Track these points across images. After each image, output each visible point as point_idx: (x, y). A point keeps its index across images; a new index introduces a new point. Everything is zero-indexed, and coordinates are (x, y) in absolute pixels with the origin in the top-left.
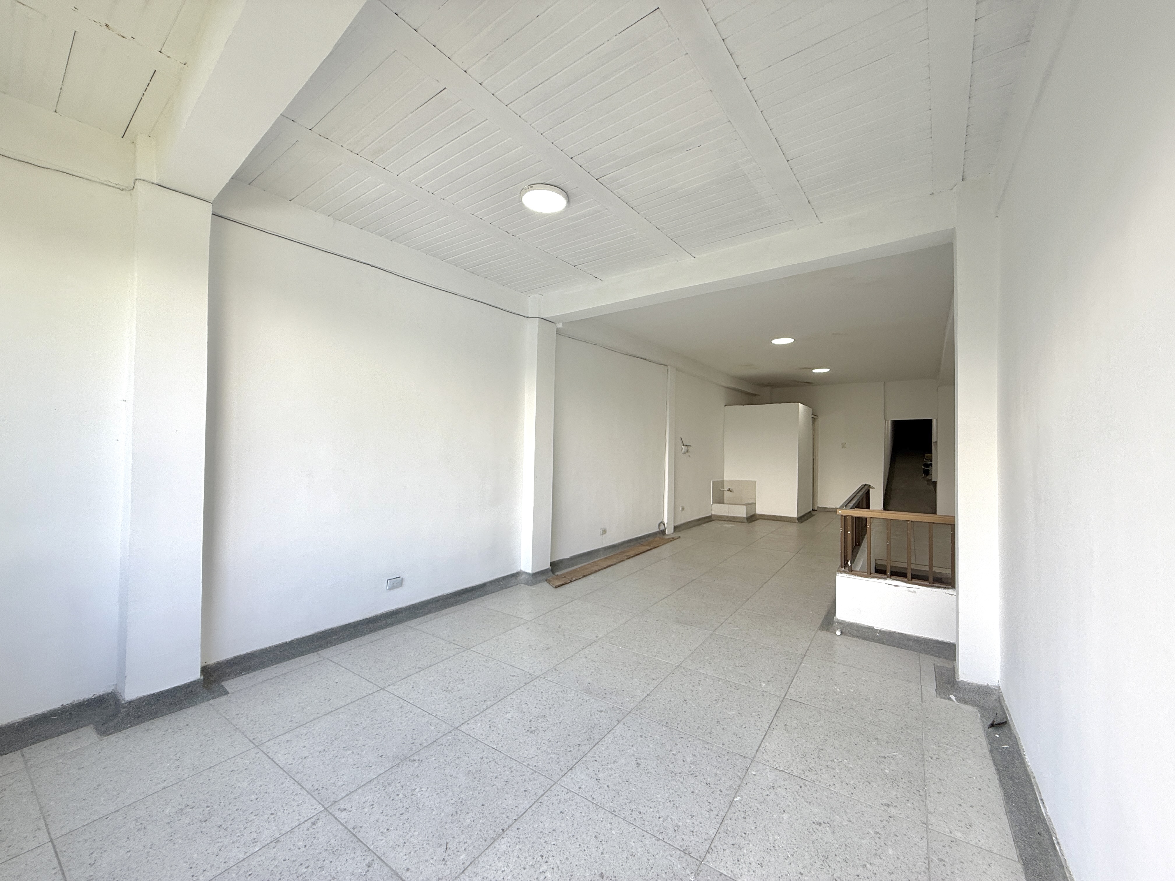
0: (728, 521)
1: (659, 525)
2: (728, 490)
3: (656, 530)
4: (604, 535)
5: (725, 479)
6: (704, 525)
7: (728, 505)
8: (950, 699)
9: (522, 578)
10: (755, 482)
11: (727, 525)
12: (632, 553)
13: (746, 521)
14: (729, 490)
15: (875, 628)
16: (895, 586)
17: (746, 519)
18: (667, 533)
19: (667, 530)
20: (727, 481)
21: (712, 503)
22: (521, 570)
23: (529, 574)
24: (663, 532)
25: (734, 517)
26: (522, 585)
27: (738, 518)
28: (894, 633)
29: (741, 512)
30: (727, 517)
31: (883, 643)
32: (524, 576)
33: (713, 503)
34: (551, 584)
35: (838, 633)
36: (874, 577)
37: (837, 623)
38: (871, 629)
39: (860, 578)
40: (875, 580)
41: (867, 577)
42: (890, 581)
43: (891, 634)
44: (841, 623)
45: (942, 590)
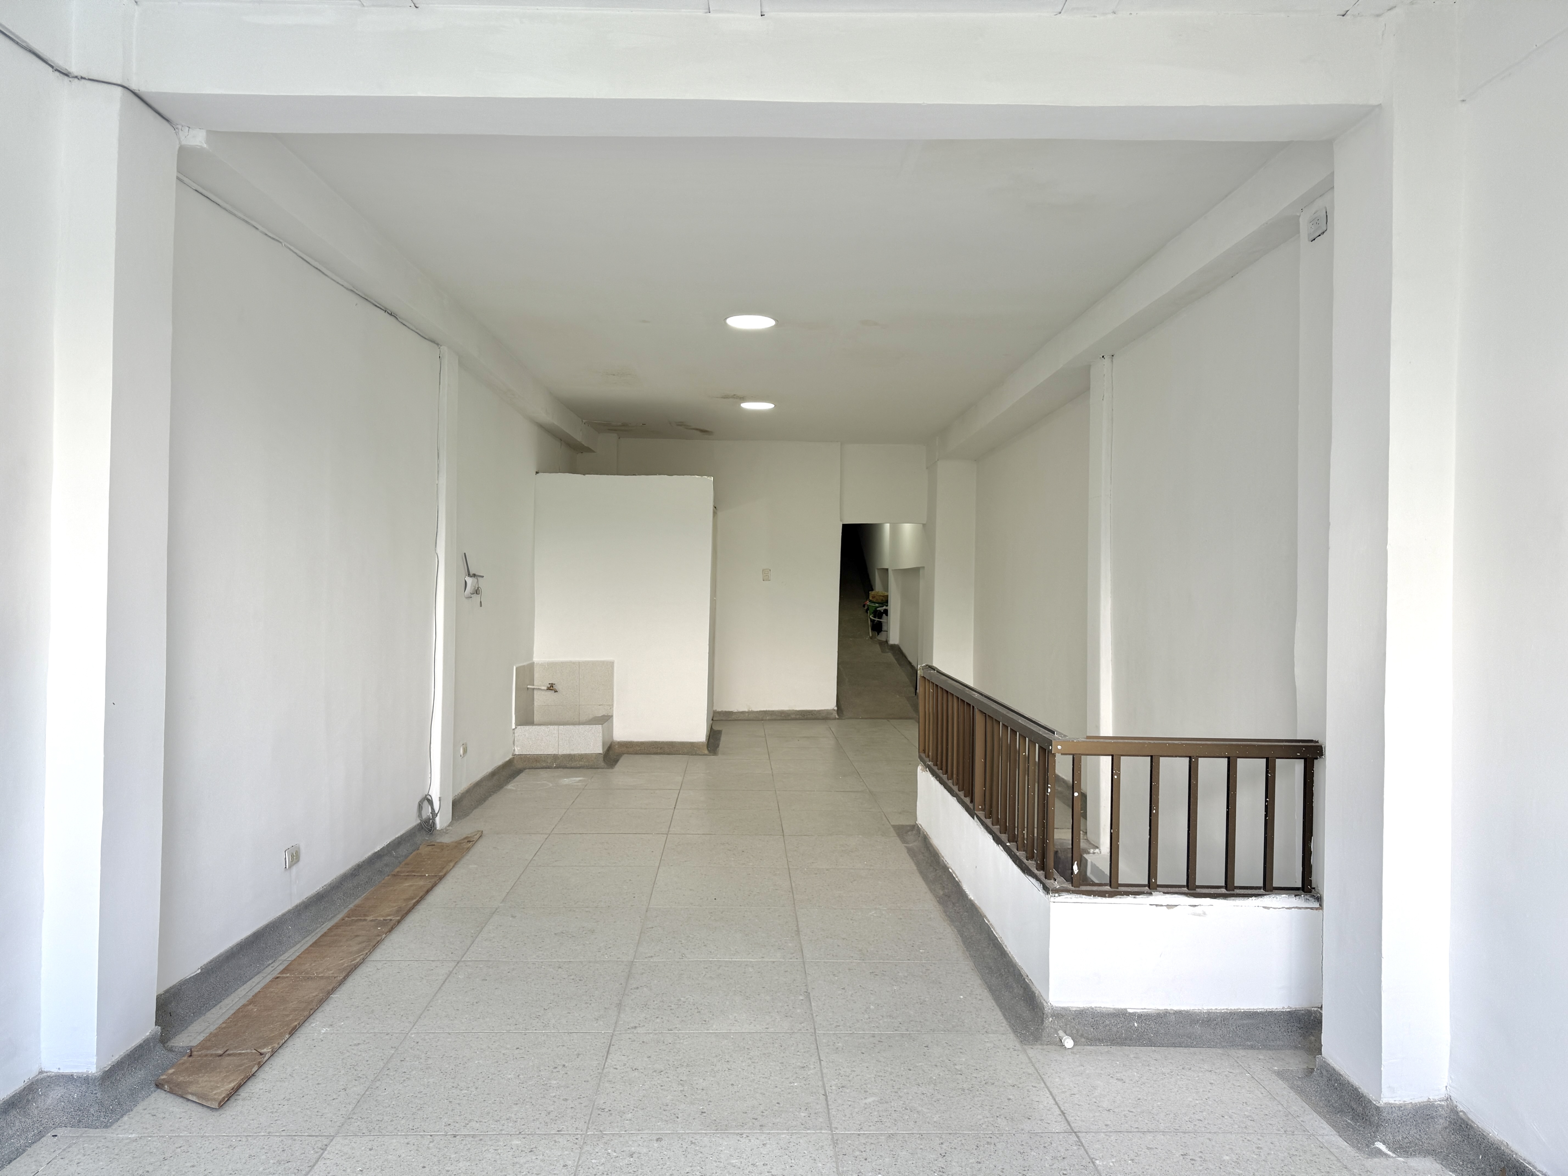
0: (557, 768)
1: (420, 807)
2: (549, 689)
3: (412, 821)
4: (294, 869)
5: (536, 659)
6: (510, 786)
7: (556, 727)
8: (1380, 1152)
9: (49, 1101)
10: (612, 664)
11: (566, 781)
12: (386, 910)
13: (603, 763)
14: (551, 688)
15: (1129, 1011)
16: (1169, 906)
17: (602, 759)
18: (438, 827)
19: (437, 819)
20: (542, 665)
21: (514, 727)
22: (41, 1072)
23: (86, 1080)
24: (427, 826)
25: (571, 757)
26: (60, 1132)
27: (582, 757)
29: (589, 742)
30: (555, 757)
31: (1151, 1043)
32: (56, 1093)
33: (517, 724)
34: (190, 1097)
35: (1069, 1043)
36: (1127, 894)
37: (1052, 1016)
38: (1121, 1015)
39: (1099, 899)
40: (1130, 899)
41: (1112, 895)
42: (1158, 898)
43: (1160, 1018)
44: (1061, 1014)
45: (1252, 901)
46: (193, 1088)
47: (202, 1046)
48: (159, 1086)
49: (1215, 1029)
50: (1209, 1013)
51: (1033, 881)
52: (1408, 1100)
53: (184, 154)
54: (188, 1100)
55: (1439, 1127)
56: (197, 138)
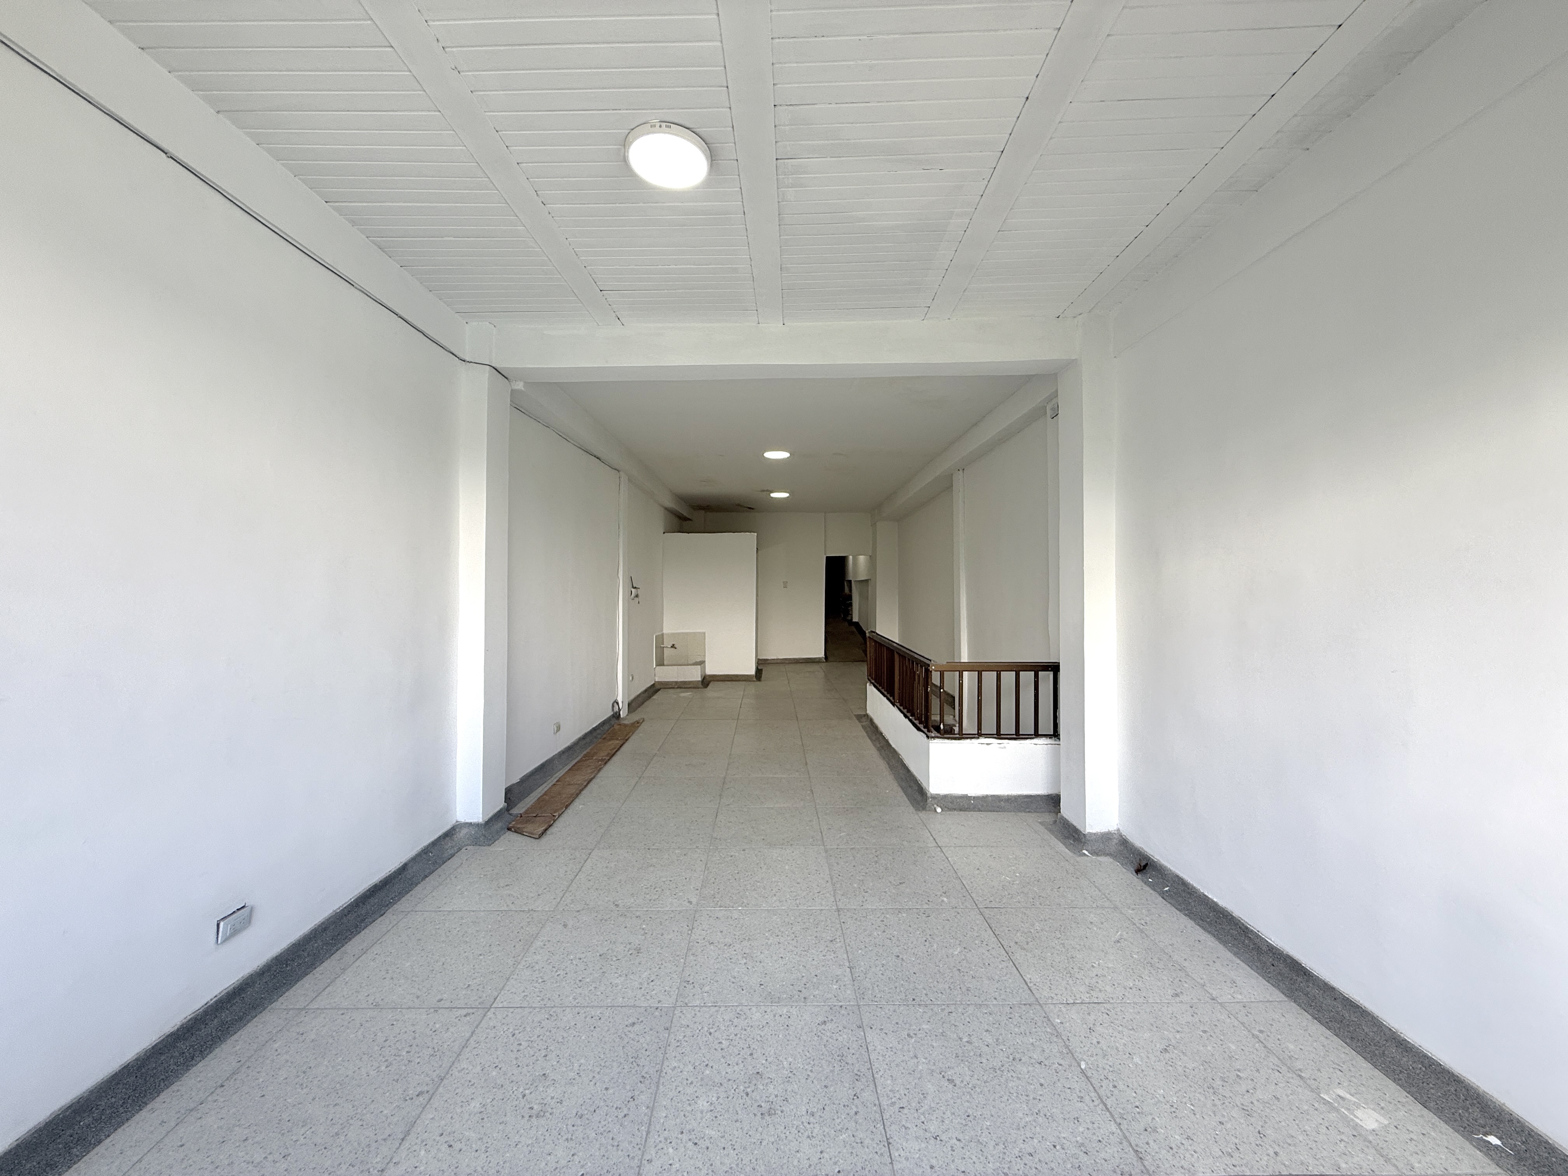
0: (677, 688)
1: (613, 706)
2: (672, 647)
3: (610, 713)
4: (558, 733)
5: (665, 631)
6: (654, 697)
7: (676, 667)
8: (1085, 854)
9: (461, 835)
10: (704, 633)
11: (683, 695)
12: (603, 754)
13: (701, 686)
14: (673, 646)
15: (969, 795)
16: (988, 744)
17: (700, 683)
18: (622, 716)
19: (621, 713)
20: (668, 634)
21: (655, 666)
22: (457, 822)
23: (478, 825)
24: (616, 716)
25: (685, 682)
26: (469, 848)
27: (690, 682)
28: (987, 796)
29: (694, 675)
30: (676, 682)
31: (979, 810)
32: (464, 831)
33: (657, 665)
34: (525, 833)
35: (939, 810)
36: (967, 738)
37: (931, 798)
38: (966, 797)
39: (954, 741)
40: (968, 741)
41: (959, 739)
42: (982, 740)
43: (985, 798)
44: (935, 797)
45: (1028, 741)
46: (525, 830)
47: (526, 812)
48: (509, 829)
49: (1011, 803)
50: (1008, 796)
51: (922, 733)
52: (1099, 831)
53: (513, 392)
54: (524, 835)
55: (1114, 843)
56: (519, 386)
